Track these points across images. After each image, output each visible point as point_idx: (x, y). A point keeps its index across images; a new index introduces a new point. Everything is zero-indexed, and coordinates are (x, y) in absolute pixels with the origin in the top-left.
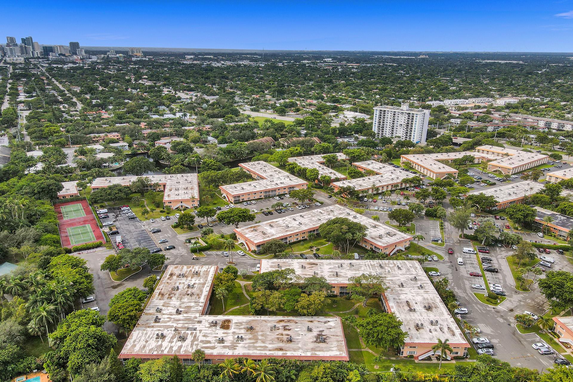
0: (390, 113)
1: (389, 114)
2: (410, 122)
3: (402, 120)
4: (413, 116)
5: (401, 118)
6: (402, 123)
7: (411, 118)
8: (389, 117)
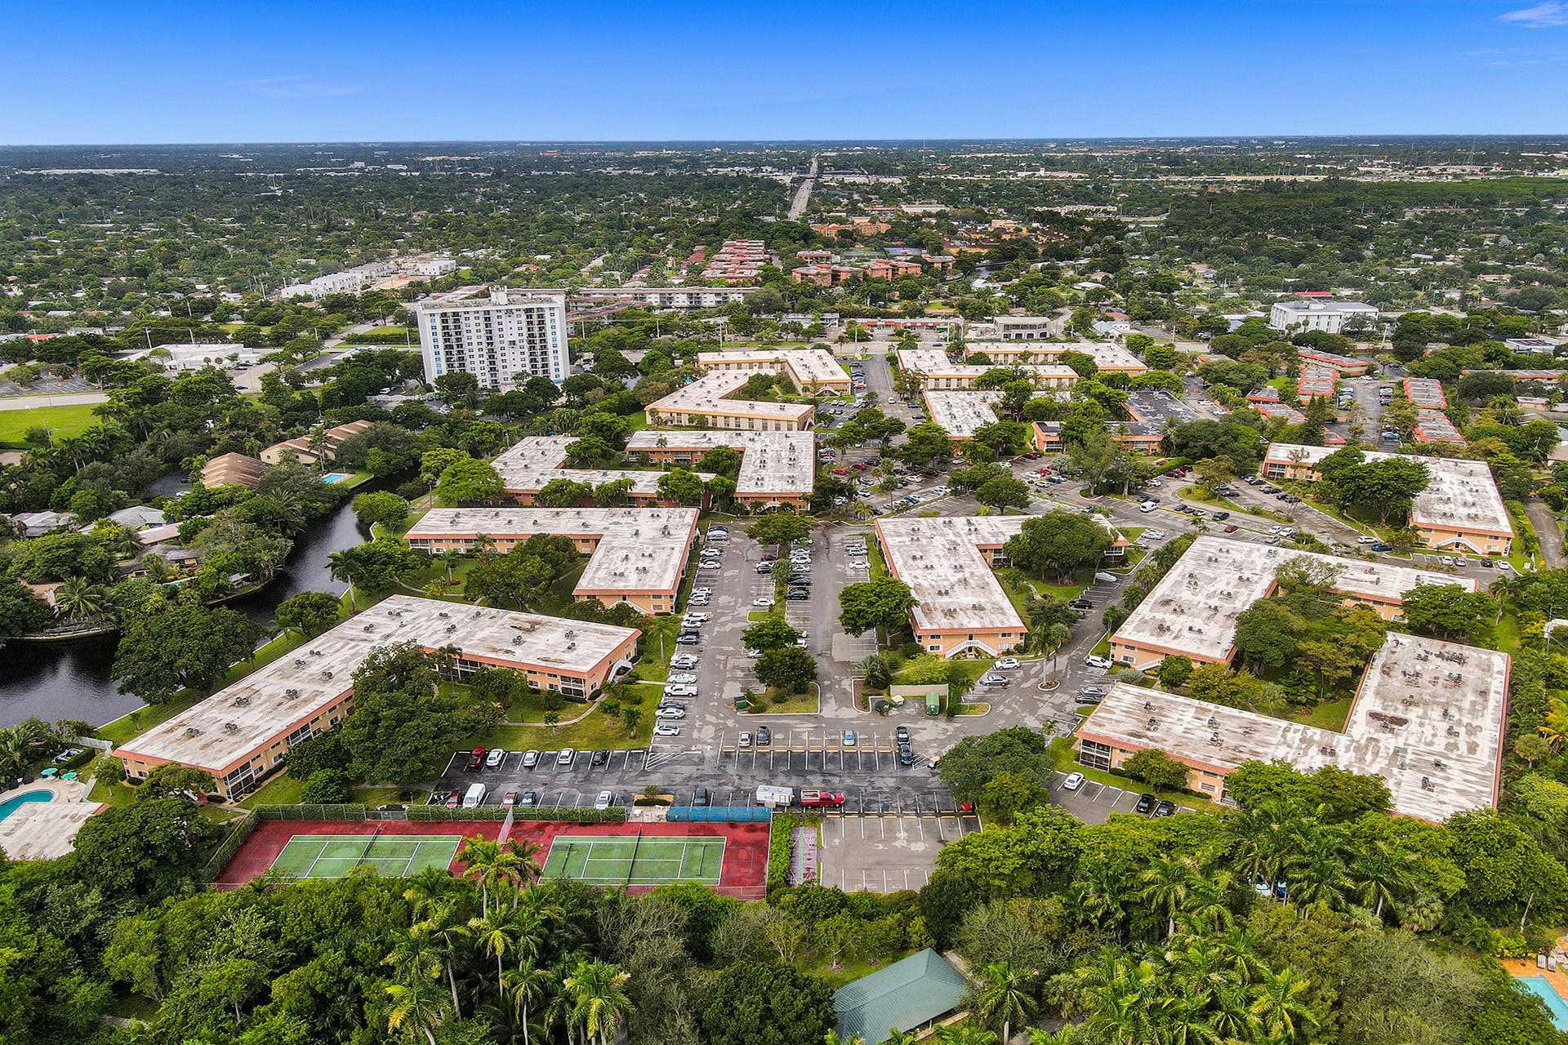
0: (472, 318)
1: (472, 321)
2: (536, 331)
3: (513, 329)
4: (541, 316)
5: (510, 325)
6: (516, 338)
7: (535, 319)
8: (473, 328)
